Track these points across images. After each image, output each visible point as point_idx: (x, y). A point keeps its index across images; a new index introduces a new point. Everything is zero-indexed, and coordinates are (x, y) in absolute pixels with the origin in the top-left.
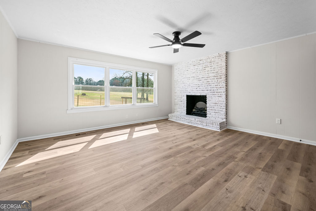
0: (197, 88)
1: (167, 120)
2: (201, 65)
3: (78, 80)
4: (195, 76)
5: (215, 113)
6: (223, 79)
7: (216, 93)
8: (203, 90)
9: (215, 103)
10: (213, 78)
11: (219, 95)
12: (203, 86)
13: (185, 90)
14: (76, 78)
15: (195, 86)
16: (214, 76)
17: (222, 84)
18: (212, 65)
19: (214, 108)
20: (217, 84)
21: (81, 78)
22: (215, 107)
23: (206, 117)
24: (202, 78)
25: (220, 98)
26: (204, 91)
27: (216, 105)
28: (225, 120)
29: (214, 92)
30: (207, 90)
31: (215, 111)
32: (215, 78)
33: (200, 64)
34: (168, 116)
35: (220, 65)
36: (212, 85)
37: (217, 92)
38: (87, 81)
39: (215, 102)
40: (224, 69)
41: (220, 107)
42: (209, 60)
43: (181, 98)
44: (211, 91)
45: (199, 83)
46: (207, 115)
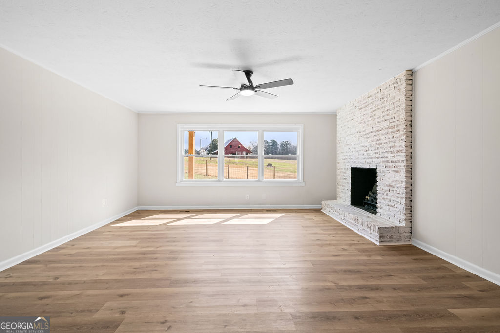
0: (364, 154)
1: (318, 211)
2: (370, 106)
3: (271, 145)
4: (362, 130)
5: (389, 207)
6: (401, 132)
7: (390, 164)
8: (372, 158)
9: (390, 186)
10: (386, 131)
11: (396, 169)
12: (372, 148)
13: (350, 157)
14: (269, 141)
15: (362, 148)
16: (389, 128)
17: (400, 144)
18: (386, 104)
19: (387, 195)
20: (391, 144)
21: (274, 143)
22: (389, 193)
23: (375, 212)
24: (371, 132)
25: (397, 174)
26: (373, 160)
27: (391, 189)
28: (403, 224)
29: (387, 162)
30: (378, 158)
31: (390, 203)
32: (390, 130)
33: (368, 104)
34: (321, 204)
35: (397, 101)
36: (386, 146)
37: (392, 162)
38: (282, 145)
39: (388, 184)
40: (402, 109)
41: (397, 195)
42: (380, 95)
43: (345, 173)
44: (383, 160)
45: (367, 144)
46: (377, 210)
